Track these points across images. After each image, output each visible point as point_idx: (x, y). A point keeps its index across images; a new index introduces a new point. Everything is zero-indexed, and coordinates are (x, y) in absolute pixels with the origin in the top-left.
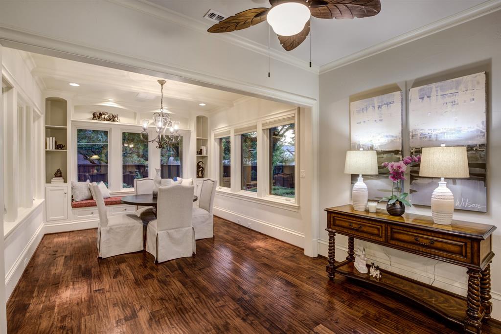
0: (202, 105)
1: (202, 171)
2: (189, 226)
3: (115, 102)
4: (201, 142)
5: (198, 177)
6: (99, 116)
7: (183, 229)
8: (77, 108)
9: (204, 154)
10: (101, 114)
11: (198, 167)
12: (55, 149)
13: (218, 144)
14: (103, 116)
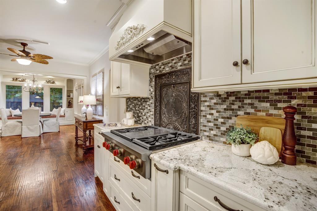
2: (38, 125)
5: (69, 107)
7: (35, 126)
8: (5, 76)
9: (71, 97)
14: (18, 80)
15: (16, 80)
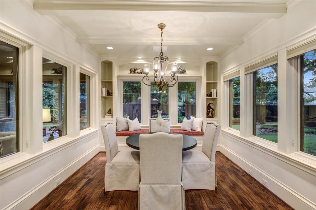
0: (210, 49)
1: (212, 111)
2: (177, 184)
3: (143, 59)
4: (211, 85)
5: (208, 116)
6: (134, 71)
7: (170, 186)
8: (121, 67)
9: (214, 96)
10: (135, 70)
11: (209, 107)
12: (107, 95)
13: (226, 85)
14: (137, 71)
15: (134, 72)
